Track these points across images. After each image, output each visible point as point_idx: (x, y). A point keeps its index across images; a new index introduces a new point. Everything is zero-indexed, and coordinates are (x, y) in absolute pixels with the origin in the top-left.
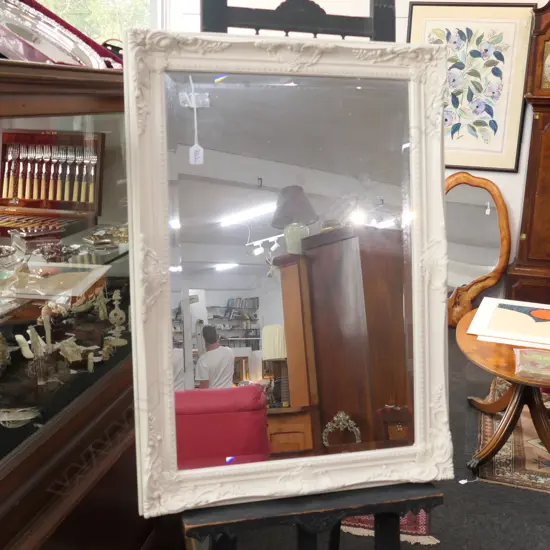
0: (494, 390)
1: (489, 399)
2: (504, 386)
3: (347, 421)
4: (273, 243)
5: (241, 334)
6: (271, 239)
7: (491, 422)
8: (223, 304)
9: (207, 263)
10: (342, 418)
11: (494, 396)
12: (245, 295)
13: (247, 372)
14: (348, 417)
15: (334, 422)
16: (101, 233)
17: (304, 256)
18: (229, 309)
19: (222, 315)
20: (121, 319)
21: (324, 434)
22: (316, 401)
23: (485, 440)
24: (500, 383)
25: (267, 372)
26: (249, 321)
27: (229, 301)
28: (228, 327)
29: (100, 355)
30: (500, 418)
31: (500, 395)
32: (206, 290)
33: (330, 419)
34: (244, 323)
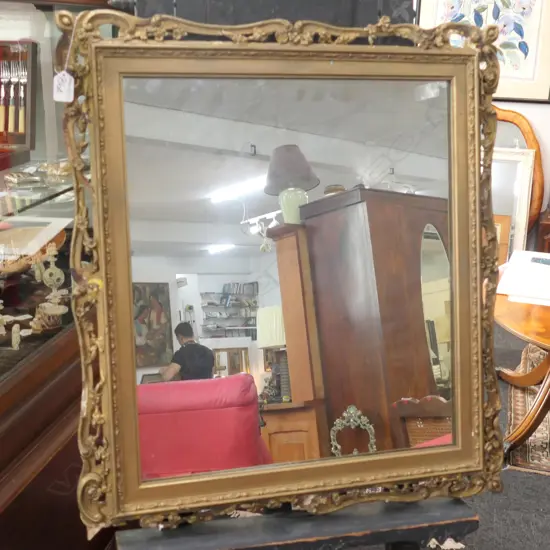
0: (526, 359)
1: (520, 371)
2: (537, 354)
3: (359, 417)
4: (271, 220)
5: (240, 322)
6: (268, 216)
7: (524, 397)
8: (218, 289)
9: (201, 244)
10: (352, 415)
11: (525, 367)
12: (242, 280)
13: (247, 364)
14: (359, 413)
15: (344, 418)
16: (31, 169)
17: (303, 226)
18: (225, 295)
19: (218, 302)
20: (58, 280)
21: (332, 432)
22: (321, 394)
23: (516, 418)
24: (533, 351)
25: (270, 364)
26: (248, 309)
27: (225, 286)
28: (224, 315)
29: (29, 327)
30: (534, 393)
31: (533, 366)
32: (199, 274)
33: (340, 415)
34: (243, 310)
